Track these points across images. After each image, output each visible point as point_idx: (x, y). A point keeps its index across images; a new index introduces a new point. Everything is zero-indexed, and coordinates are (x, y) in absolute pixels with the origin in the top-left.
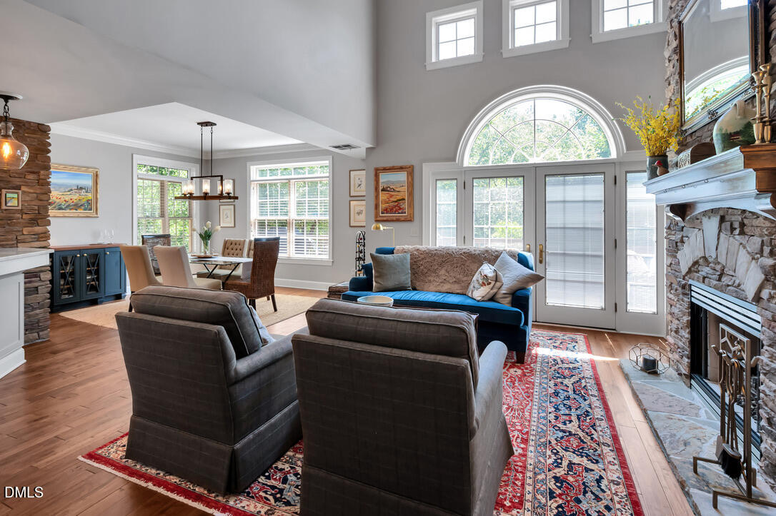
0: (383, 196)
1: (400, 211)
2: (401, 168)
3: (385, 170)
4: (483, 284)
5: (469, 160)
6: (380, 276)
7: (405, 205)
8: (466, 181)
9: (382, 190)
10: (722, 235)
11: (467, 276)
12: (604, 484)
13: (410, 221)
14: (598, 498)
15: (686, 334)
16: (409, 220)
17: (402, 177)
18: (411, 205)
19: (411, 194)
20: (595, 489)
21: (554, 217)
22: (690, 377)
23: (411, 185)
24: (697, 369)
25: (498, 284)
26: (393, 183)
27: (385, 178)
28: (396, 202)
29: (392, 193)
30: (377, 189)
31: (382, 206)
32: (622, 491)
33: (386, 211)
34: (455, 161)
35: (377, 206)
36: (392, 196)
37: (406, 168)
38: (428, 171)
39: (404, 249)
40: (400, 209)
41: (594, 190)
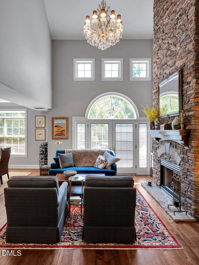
0: (55, 129)
1: (63, 135)
2: (63, 118)
3: (57, 118)
4: (102, 163)
5: (90, 116)
6: (63, 162)
7: (65, 133)
8: (89, 124)
9: (55, 127)
10: (171, 148)
11: (94, 160)
12: (151, 216)
13: (67, 139)
14: (151, 219)
15: (159, 174)
16: (67, 138)
17: (64, 121)
18: (67, 133)
19: (67, 129)
20: (150, 217)
21: (118, 138)
22: (160, 185)
23: (67, 125)
24: (162, 183)
25: (106, 163)
26: (60, 124)
27: (56, 122)
28: (61, 131)
29: (59, 128)
30: (53, 126)
31: (55, 133)
32: (155, 216)
33: (57, 135)
34: (85, 117)
35: (53, 133)
36: (59, 129)
37: (65, 118)
38: (74, 119)
39: (69, 151)
40: (63, 134)
41: (129, 129)
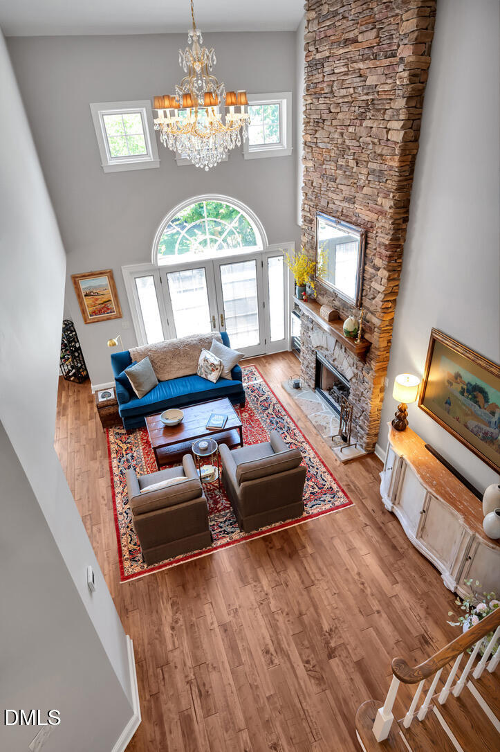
0: (87, 301)
1: (109, 311)
2: (101, 273)
3: (84, 276)
4: (213, 370)
5: (164, 260)
6: (138, 385)
7: (113, 305)
8: (161, 278)
9: (85, 296)
12: (312, 459)
13: (121, 317)
14: (313, 467)
16: (119, 316)
17: (104, 281)
18: (118, 305)
19: (116, 296)
20: (311, 464)
22: (315, 389)
23: (114, 288)
24: (318, 385)
26: (95, 287)
27: (85, 285)
28: (102, 304)
29: (96, 297)
30: (79, 296)
31: (89, 311)
33: (94, 313)
34: (150, 261)
35: (83, 312)
36: (97, 300)
37: (105, 273)
38: (126, 270)
39: (138, 352)
40: (109, 309)
